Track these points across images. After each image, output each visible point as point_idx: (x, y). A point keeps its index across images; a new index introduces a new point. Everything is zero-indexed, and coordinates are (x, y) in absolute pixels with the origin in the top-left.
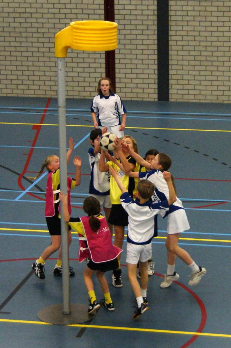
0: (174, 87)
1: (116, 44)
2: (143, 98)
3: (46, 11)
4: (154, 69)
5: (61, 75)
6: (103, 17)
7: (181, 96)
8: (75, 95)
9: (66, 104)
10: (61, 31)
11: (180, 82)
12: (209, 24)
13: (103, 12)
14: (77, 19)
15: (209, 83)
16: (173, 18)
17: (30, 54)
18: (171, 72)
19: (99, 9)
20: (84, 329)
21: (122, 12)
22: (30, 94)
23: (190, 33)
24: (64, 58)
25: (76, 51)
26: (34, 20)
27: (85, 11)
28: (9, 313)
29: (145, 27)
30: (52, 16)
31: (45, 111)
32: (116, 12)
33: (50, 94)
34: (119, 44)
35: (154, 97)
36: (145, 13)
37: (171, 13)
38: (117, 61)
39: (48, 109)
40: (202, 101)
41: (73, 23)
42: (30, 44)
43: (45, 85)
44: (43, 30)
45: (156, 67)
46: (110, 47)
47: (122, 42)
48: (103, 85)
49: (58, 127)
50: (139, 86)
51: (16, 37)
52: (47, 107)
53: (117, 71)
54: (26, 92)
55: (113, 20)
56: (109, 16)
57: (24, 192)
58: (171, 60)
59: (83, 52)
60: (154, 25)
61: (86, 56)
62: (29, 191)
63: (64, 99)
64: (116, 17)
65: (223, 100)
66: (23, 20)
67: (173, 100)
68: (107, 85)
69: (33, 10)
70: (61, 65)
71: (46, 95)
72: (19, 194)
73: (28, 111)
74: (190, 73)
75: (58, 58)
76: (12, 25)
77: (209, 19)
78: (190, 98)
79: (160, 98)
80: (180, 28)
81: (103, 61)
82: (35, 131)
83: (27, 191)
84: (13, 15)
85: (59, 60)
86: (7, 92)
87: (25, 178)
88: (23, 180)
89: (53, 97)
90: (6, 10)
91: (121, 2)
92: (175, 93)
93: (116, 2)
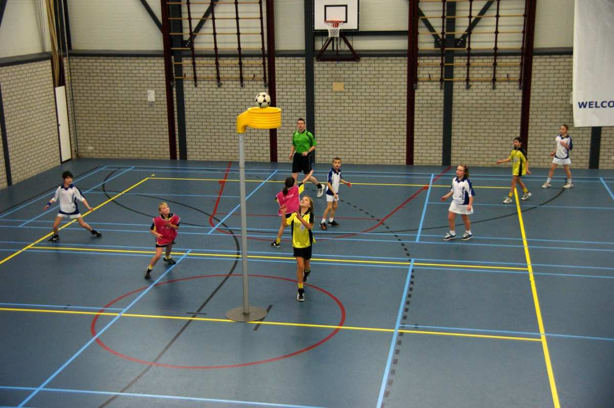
1: (280, 123)
5: (241, 145)
7: (323, 160)
8: (249, 159)
10: (240, 115)
11: (323, 149)
14: (250, 106)
15: (343, 150)
16: (317, 105)
20: (258, 325)
21: (281, 100)
22: (217, 158)
23: (330, 115)
24: (243, 133)
26: (219, 107)
28: (205, 314)
30: (232, 103)
31: (228, 171)
32: (277, 100)
33: (231, 159)
36: (297, 101)
37: (316, 101)
38: (278, 135)
39: (229, 169)
41: (249, 109)
42: (216, 124)
43: (228, 152)
44: (225, 114)
46: (272, 126)
47: (283, 122)
49: (239, 182)
51: (206, 119)
52: (229, 167)
53: (278, 142)
54: (214, 157)
55: (275, 107)
56: (273, 103)
57: (214, 228)
59: (254, 129)
60: (304, 109)
62: (219, 226)
64: (277, 104)
65: (353, 162)
66: (211, 107)
67: (318, 162)
69: (219, 100)
70: (241, 138)
71: (228, 159)
72: (210, 230)
73: (216, 171)
74: (330, 143)
75: (239, 133)
76: (204, 110)
77: (343, 105)
80: (322, 111)
81: (269, 135)
82: (221, 185)
83: (216, 227)
84: (205, 103)
85: (240, 135)
86: (200, 158)
87: (215, 218)
88: (213, 219)
89: (233, 160)
90: (199, 100)
91: (280, 93)
92: (319, 157)
93: (277, 93)
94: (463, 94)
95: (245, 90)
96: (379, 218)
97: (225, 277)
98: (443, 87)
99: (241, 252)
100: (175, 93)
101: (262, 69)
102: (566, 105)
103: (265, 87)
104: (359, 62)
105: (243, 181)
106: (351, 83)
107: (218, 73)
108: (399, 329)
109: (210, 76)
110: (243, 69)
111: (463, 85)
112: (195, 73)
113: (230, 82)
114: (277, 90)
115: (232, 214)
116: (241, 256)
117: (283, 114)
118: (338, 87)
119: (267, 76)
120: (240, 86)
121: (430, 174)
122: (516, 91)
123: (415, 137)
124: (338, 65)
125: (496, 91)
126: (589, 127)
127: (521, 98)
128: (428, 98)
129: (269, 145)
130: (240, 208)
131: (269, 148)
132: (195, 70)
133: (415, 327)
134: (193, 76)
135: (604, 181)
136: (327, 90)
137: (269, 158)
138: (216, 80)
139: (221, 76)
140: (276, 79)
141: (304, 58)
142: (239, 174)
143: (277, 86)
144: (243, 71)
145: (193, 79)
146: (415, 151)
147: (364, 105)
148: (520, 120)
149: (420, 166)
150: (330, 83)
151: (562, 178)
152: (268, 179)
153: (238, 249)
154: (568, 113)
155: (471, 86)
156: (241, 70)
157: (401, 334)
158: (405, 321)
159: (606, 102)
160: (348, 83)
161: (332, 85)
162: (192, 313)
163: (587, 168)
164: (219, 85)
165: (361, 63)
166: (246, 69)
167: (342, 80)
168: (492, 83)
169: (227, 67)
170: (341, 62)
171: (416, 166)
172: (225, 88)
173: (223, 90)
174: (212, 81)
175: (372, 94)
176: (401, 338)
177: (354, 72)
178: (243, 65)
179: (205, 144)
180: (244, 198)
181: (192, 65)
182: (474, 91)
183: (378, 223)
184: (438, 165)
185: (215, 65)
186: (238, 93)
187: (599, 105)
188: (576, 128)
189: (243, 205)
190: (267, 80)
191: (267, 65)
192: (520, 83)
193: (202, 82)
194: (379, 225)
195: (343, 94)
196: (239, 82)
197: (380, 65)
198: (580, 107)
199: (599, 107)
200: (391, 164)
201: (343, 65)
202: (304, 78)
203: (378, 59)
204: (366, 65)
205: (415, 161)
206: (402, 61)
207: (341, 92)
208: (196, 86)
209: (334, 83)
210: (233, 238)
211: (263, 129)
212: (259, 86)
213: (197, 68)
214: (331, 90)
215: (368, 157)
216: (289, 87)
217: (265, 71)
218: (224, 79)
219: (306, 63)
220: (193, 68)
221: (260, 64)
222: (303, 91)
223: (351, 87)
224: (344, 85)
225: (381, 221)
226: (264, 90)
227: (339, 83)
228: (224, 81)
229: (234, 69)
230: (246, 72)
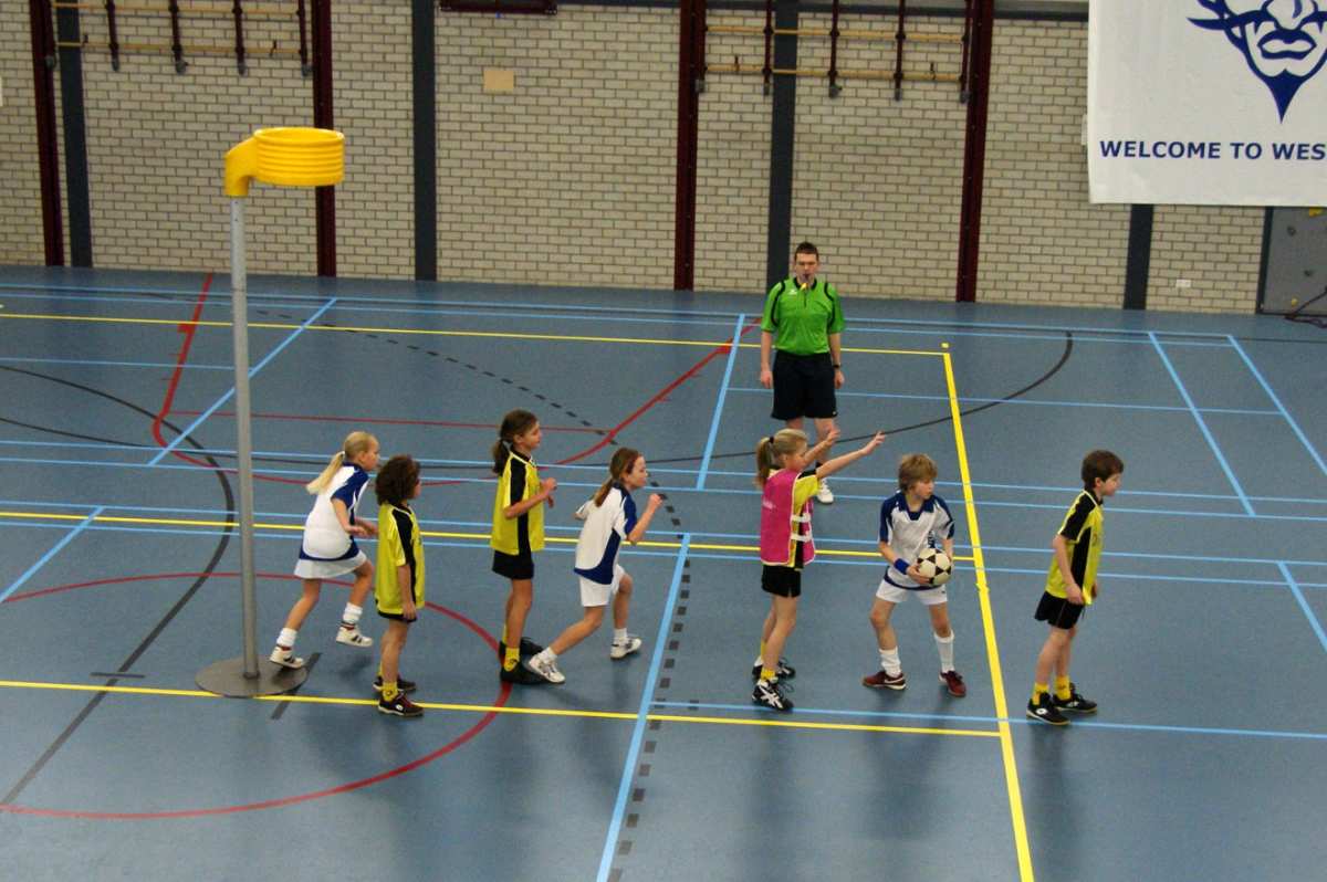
0: (445, 253)
1: (340, 173)
2: (387, 274)
3: (202, 108)
4: (409, 221)
5: (237, 229)
6: (311, 121)
7: (458, 272)
8: (260, 268)
10: (233, 149)
11: (457, 245)
12: (509, 138)
13: (311, 112)
14: (261, 124)
15: (511, 248)
16: (443, 126)
17: (173, 190)
18: (440, 227)
19: (304, 106)
20: (284, 705)
21: (346, 113)
22: (173, 264)
23: (476, 155)
24: (243, 197)
25: (262, 186)
26: (180, 126)
27: (277, 110)
28: (142, 677)
29: (391, 142)
30: (214, 118)
31: (203, 298)
32: (336, 112)
33: (211, 266)
34: (343, 173)
35: (409, 272)
36: (390, 115)
37: (440, 116)
38: (338, 205)
39: (207, 293)
40: (497, 281)
41: (257, 133)
42: (171, 172)
43: (201, 248)
44: (197, 145)
45: (411, 216)
46: (324, 179)
47: (349, 168)
49: (230, 329)
50: (380, 252)
51: (144, 157)
52: (206, 289)
53: (338, 223)
54: (166, 261)
55: (330, 126)
56: (323, 118)
57: (165, 451)
58: (441, 203)
59: (274, 187)
60: (408, 138)
61: (279, 194)
62: (176, 447)
63: (244, 275)
64: (337, 122)
65: (537, 280)
66: (158, 125)
67: (442, 279)
69: (179, 107)
70: (236, 210)
71: (203, 267)
72: (156, 453)
73: (171, 299)
74: (476, 228)
75: (230, 197)
76: (137, 133)
77: (511, 128)
78: (477, 276)
79: (419, 274)
80: (456, 144)
81: (313, 204)
82: (184, 336)
83: (171, 447)
85: (233, 203)
86: (128, 262)
87: (167, 424)
88: (161, 427)
89: (216, 271)
90: (124, 105)
91: (345, 94)
92: (448, 266)
93: (335, 94)
94: (822, 110)
95: (249, 82)
96: (600, 428)
97: (195, 580)
98: (771, 89)
99: (236, 513)
100: (57, 85)
101: (297, 26)
102: (1072, 149)
103: (305, 75)
104: (553, 17)
105: (241, 327)
106: (532, 72)
107: (176, 36)
108: (650, 713)
109: (155, 41)
110: (245, 25)
111: (822, 86)
112: (113, 34)
113: (210, 61)
114: (336, 85)
115: (214, 414)
116: (238, 525)
117: (352, 150)
118: (498, 80)
119: (309, 46)
120: (235, 71)
121: (736, 314)
122: (953, 106)
123: (698, 218)
124: (497, 23)
125: (902, 104)
126: (1124, 205)
127: (963, 125)
128: (733, 117)
129: (314, 231)
130: (233, 398)
131: (313, 240)
132: (112, 26)
133: (691, 708)
134: (108, 41)
135: (1158, 340)
136: (471, 89)
137: (315, 267)
138: (173, 53)
139: (184, 42)
140: (334, 56)
141: (410, 2)
142: (231, 307)
143: (335, 75)
144: (244, 33)
145: (108, 50)
146: (697, 254)
147: (566, 130)
148: (960, 182)
149: (709, 293)
150: (478, 71)
151: (1062, 331)
152: (309, 322)
153: (230, 507)
154: (1076, 167)
155: (840, 89)
156: (239, 29)
157: (655, 725)
158: (665, 691)
159: (1164, 144)
160: (524, 72)
161: (483, 75)
162: (106, 675)
163: (1120, 307)
164: (181, 68)
165: (560, 21)
166: (253, 25)
167: (506, 62)
168: (893, 85)
169: (202, 18)
170: (508, 16)
171: (699, 293)
172: (195, 76)
173: (190, 79)
174: (160, 55)
175: (586, 102)
176: (655, 736)
177: (542, 44)
178: (243, 16)
179: (140, 224)
180: (244, 372)
181: (106, 12)
182: (849, 102)
183: (600, 439)
184: (757, 291)
185: (169, 14)
186: (232, 91)
187: (1148, 149)
188: (1096, 205)
189: (241, 392)
190: (310, 55)
191: (308, 17)
192: (963, 88)
193: (133, 59)
194: (604, 444)
195: (511, 100)
196: (234, 62)
197: (610, 27)
198: (1105, 154)
199: (1148, 156)
200: (636, 286)
201: (511, 24)
202: (407, 54)
203: (605, 12)
204: (575, 26)
205: (696, 281)
206: (665, 19)
207: (504, 94)
208: (116, 67)
209: (487, 71)
210: (217, 478)
211: (296, 189)
212: (289, 74)
213: (119, 21)
214: (479, 88)
215: (576, 268)
216: (368, 76)
217: (303, 32)
218: (193, 53)
219: (414, 15)
220: (107, 19)
221: (291, 15)
222: (405, 89)
223: (532, 82)
224: (515, 77)
225: (607, 434)
226: (300, 83)
227: (502, 69)
228: (194, 56)
229: (219, 24)
230: (252, 35)
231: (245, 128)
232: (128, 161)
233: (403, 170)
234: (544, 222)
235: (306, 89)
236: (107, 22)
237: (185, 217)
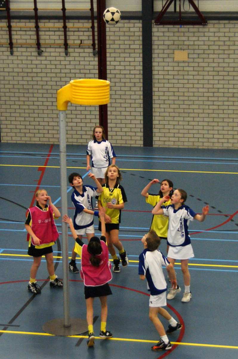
0: (157, 134)
1: (108, 99)
2: (131, 144)
3: (49, 71)
4: (141, 120)
5: (62, 124)
6: (97, 76)
7: (163, 143)
8: (74, 142)
9: (67, 150)
10: (63, 88)
11: (162, 131)
12: (186, 81)
13: (97, 72)
14: (75, 78)
16: (156, 77)
17: (36, 107)
18: (154, 122)
19: (94, 69)
20: (82, 339)
21: (112, 72)
22: (36, 140)
23: (171, 90)
24: (65, 110)
25: (75, 105)
26: (39, 79)
27: (82, 71)
28: (19, 326)
29: (132, 85)
30: (54, 75)
31: (49, 155)
32: (108, 72)
33: (52, 141)
34: (111, 98)
35: (140, 143)
36: (132, 72)
37: (154, 72)
38: (109, 113)
39: (51, 153)
40: (180, 147)
41: (72, 81)
42: (36, 99)
43: (48, 133)
44: (47, 87)
45: (142, 118)
46: (103, 102)
47: (113, 97)
48: (97, 132)
49: (59, 169)
50: (128, 134)
51: (24, 93)
52: (50, 152)
53: (109, 121)
54: (33, 139)
55: (105, 78)
56: (102, 75)
58: (155, 112)
59: (81, 106)
60: (140, 82)
61: (83, 108)
63: (65, 145)
64: (108, 76)
65: (198, 146)
66: (30, 79)
67: (155, 146)
68: (100, 132)
69: (39, 70)
70: (62, 116)
71: (49, 141)
73: (35, 156)
74: (171, 123)
75: (60, 111)
76: (21, 83)
77: (186, 77)
78: (171, 145)
79: (145, 144)
80: (162, 85)
81: (98, 113)
84: (22, 74)
85: (61, 113)
86: (16, 140)
89: (54, 143)
90: (15, 70)
91: (112, 63)
92: (158, 141)
93: (108, 63)
95: (71, 59)
96: (226, 214)
99: (61, 252)
101: (91, 33)
103: (94, 55)
104: (205, 27)
106: (196, 52)
107: (38, 39)
109: (28, 41)
110: (68, 33)
112: (11, 38)
113: (53, 50)
114: (108, 59)
116: (61, 257)
118: (180, 56)
119: (96, 42)
120: (64, 54)
124: (180, 30)
130: (61, 200)
132: (10, 35)
134: (9, 42)
136: (168, 60)
138: (36, 46)
139: (42, 42)
140: (108, 46)
141: (141, 21)
143: (108, 55)
144: (68, 37)
145: (9, 46)
147: (211, 78)
150: (171, 51)
153: (60, 249)
156: (65, 36)
160: (192, 52)
161: (174, 53)
162: (3, 325)
164: (40, 53)
165: (209, 28)
166: (72, 33)
167: (185, 47)
170: (185, 26)
172: (46, 57)
173: (44, 58)
174: (31, 47)
175: (221, 65)
177: (201, 39)
178: (67, 29)
179: (22, 123)
181: (7, 29)
185: (35, 29)
186: (62, 63)
190: (97, 46)
191: (96, 29)
193: (19, 49)
194: (228, 221)
195: (187, 64)
196: (63, 50)
197: (232, 30)
201: (187, 30)
202: (140, 45)
203: (229, 23)
204: (215, 30)
207: (184, 62)
208: (12, 53)
209: (176, 52)
211: (90, 106)
212: (87, 55)
213: (13, 33)
214: (172, 59)
215: (216, 140)
216: (122, 55)
217: (93, 35)
218: (46, 46)
219: (143, 27)
220: (8, 32)
221: (88, 28)
222: (139, 60)
223: (196, 56)
224: (188, 54)
225: (229, 216)
226: (92, 59)
227: (182, 51)
228: (46, 48)
229: (57, 33)
230: (71, 38)
231: (68, 79)
232: (17, 95)
233: (138, 97)
234: (201, 119)
235: (95, 61)
236: (8, 33)
237: (41, 120)
